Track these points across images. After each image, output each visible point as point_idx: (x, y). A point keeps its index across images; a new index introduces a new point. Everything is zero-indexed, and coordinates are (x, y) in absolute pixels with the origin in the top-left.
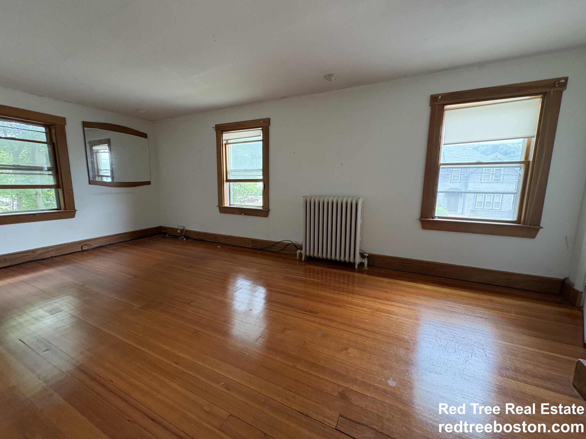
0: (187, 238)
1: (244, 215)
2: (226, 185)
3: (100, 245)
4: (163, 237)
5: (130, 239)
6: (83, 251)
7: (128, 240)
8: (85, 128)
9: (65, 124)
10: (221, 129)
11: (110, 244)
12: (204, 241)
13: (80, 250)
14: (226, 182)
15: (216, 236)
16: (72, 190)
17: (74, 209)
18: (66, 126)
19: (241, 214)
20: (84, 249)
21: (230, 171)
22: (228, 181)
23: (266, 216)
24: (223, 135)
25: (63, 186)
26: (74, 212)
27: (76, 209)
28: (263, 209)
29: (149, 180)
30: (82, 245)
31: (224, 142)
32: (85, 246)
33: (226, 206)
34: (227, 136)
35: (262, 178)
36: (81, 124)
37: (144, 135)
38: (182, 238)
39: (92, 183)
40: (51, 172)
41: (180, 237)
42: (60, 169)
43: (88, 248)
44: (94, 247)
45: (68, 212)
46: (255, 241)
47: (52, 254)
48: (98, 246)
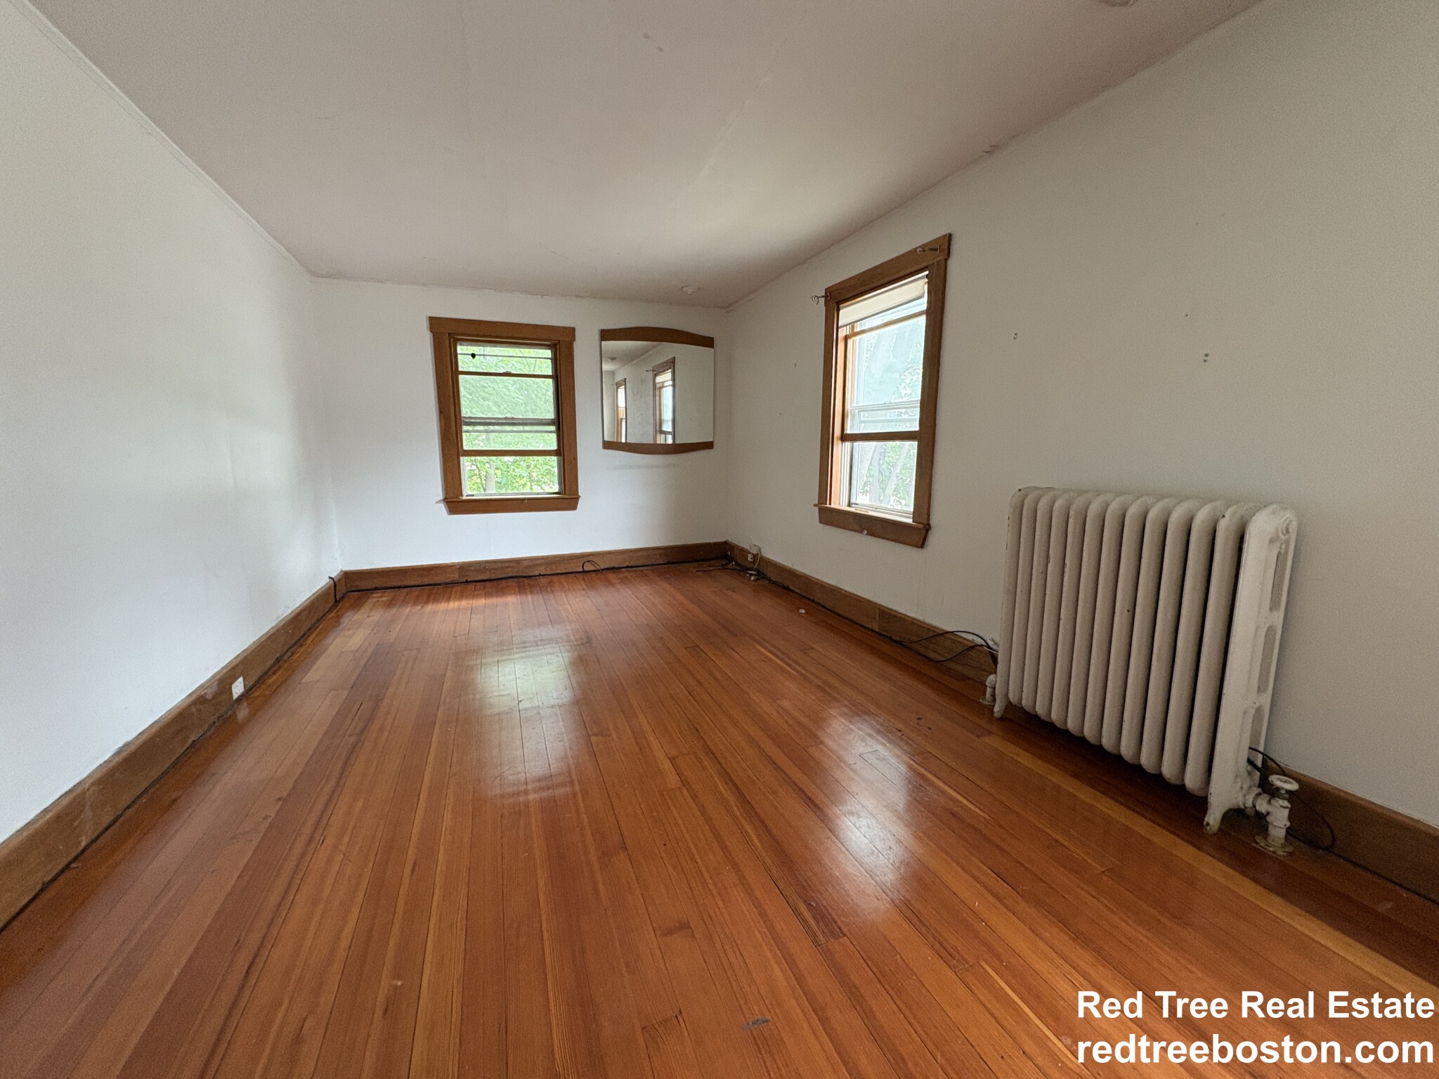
0: (761, 575)
1: (867, 534)
2: (841, 451)
3: (612, 565)
4: (722, 565)
5: (666, 562)
6: (584, 572)
7: (661, 563)
8: (603, 342)
9: (574, 340)
10: (838, 297)
11: (628, 567)
12: (787, 588)
13: (581, 570)
14: (840, 442)
15: (808, 582)
16: (575, 459)
17: (578, 494)
18: (574, 343)
19: (861, 532)
20: (586, 569)
21: (857, 411)
22: (845, 437)
23: (922, 544)
24: (841, 312)
25: (566, 453)
26: (577, 498)
27: (580, 494)
28: (913, 521)
29: (711, 440)
30: (585, 560)
31: (843, 333)
32: (588, 563)
33: (835, 505)
34: (847, 314)
35: (917, 429)
36: (597, 336)
37: (707, 342)
38: (751, 575)
39: (608, 445)
40: (553, 428)
41: (749, 572)
42: (564, 421)
43: (592, 568)
44: (602, 568)
45: (567, 498)
46: (887, 615)
47: (542, 570)
48: (608, 566)
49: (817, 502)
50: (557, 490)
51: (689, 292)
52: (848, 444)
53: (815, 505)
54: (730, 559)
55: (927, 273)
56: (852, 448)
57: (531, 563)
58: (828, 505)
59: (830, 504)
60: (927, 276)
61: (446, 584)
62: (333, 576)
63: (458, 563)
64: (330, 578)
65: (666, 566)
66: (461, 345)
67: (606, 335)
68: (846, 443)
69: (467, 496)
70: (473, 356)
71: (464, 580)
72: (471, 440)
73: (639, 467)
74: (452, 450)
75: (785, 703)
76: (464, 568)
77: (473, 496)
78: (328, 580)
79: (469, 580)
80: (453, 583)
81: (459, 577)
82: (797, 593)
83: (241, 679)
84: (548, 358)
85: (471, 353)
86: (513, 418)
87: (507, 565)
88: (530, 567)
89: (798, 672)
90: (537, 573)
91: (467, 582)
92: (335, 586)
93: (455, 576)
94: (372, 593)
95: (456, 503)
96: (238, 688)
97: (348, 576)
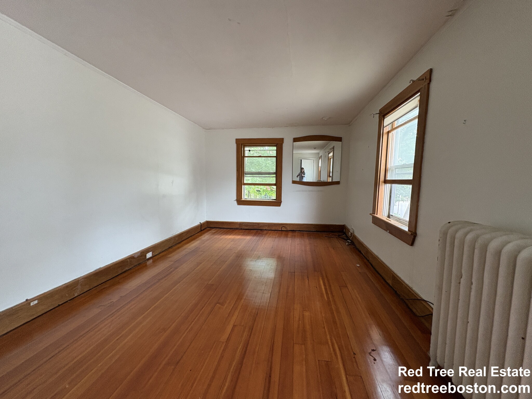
0: (352, 243)
1: (389, 233)
2: (384, 189)
3: (293, 229)
4: (339, 236)
6: (282, 230)
7: (313, 231)
8: (294, 143)
9: (283, 142)
10: (384, 113)
11: (299, 231)
12: (360, 252)
13: (281, 230)
14: (384, 184)
16: (281, 187)
17: (281, 201)
18: (283, 144)
19: (387, 231)
20: (283, 229)
21: (394, 168)
22: (386, 182)
23: (412, 244)
24: (385, 120)
25: (278, 184)
26: (281, 202)
28: (408, 230)
29: (339, 180)
30: (282, 226)
31: (386, 130)
32: (284, 227)
33: (378, 216)
34: (388, 120)
35: (412, 179)
36: (292, 140)
37: (339, 139)
38: (348, 242)
39: (294, 182)
40: (275, 175)
41: (348, 240)
42: (278, 173)
43: (285, 229)
44: (289, 229)
45: (277, 202)
46: (395, 278)
47: (266, 228)
48: (291, 229)
50: (275, 198)
51: (325, 119)
52: (388, 186)
53: (370, 214)
54: (345, 233)
55: (419, 93)
56: (391, 186)
57: (262, 225)
58: (376, 215)
60: (420, 95)
61: (235, 229)
62: (201, 222)
63: (239, 222)
65: (315, 232)
66: (246, 147)
67: (295, 140)
68: (388, 185)
69: (245, 199)
70: (250, 151)
71: (240, 228)
72: (247, 179)
73: (303, 191)
74: (240, 183)
76: (241, 224)
77: (247, 199)
78: (199, 223)
79: (242, 228)
80: (237, 229)
81: (239, 227)
82: (363, 255)
83: (151, 253)
84: (274, 150)
86: (261, 172)
87: (254, 225)
89: (328, 298)
90: (265, 229)
91: (241, 229)
92: (201, 225)
93: (238, 227)
94: (213, 229)
95: (240, 202)
96: (149, 255)
97: (208, 223)
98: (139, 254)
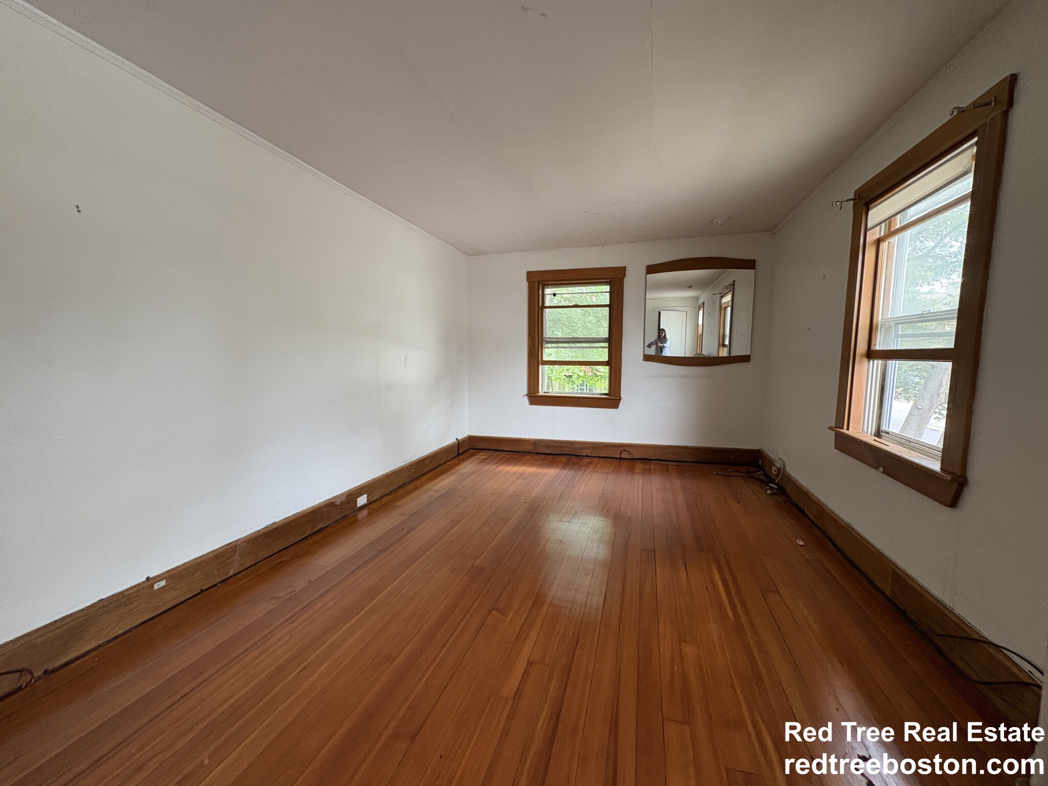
0: (782, 491)
1: (883, 472)
2: (867, 372)
3: (645, 457)
4: (748, 473)
5: (694, 460)
7: (689, 460)
8: (648, 275)
9: (625, 276)
10: (864, 199)
11: (658, 460)
12: (802, 511)
13: (619, 457)
14: (866, 360)
15: (823, 511)
16: (620, 369)
17: (620, 397)
18: (625, 279)
19: (876, 468)
20: (623, 456)
21: (892, 323)
22: (871, 354)
23: (953, 502)
24: (870, 213)
25: (614, 363)
26: (620, 400)
27: (622, 396)
28: (941, 469)
29: (748, 353)
30: (621, 449)
31: (872, 236)
32: (625, 452)
33: (852, 432)
34: (878, 213)
35: (952, 346)
36: (644, 270)
37: (749, 264)
38: (771, 488)
39: (647, 358)
40: (606, 345)
41: (770, 485)
42: (614, 340)
43: (627, 456)
44: (636, 457)
45: (612, 400)
47: (589, 452)
48: (640, 457)
49: (833, 425)
50: (607, 392)
51: (720, 222)
52: (878, 364)
53: (830, 428)
54: (761, 468)
55: (976, 139)
56: (886, 366)
57: (580, 446)
58: (845, 431)
59: (848, 429)
60: (976, 143)
61: (524, 452)
62: (459, 439)
63: (533, 440)
64: (457, 439)
65: (693, 464)
66: (547, 288)
67: (652, 269)
68: (876, 361)
69: (545, 393)
70: (555, 295)
71: (535, 452)
72: (549, 353)
73: (666, 376)
74: (535, 360)
75: (690, 650)
76: (537, 443)
77: (548, 393)
78: (455, 440)
79: (538, 452)
80: (528, 453)
81: (533, 449)
82: (810, 519)
83: (365, 496)
84: (606, 292)
85: (553, 293)
86: (578, 338)
87: (564, 445)
88: (581, 448)
90: (585, 454)
91: (537, 453)
92: (459, 444)
93: (530, 448)
94: (480, 452)
95: (535, 398)
96: (362, 500)
97: (471, 439)
98: (344, 498)
